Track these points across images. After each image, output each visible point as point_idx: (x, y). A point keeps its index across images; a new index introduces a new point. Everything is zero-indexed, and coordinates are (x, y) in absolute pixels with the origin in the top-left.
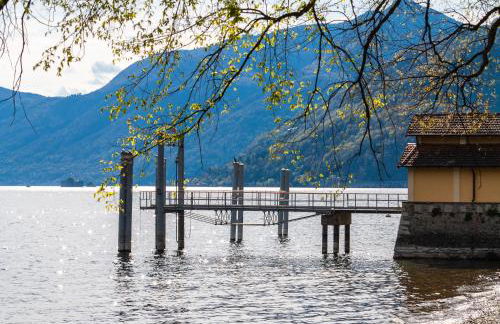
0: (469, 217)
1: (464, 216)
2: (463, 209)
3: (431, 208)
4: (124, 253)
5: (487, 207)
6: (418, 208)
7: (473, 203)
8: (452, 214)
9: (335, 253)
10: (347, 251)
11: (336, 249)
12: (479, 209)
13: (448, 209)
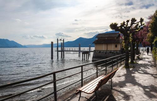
0: (106, 53)
1: (105, 53)
2: (105, 51)
3: (99, 51)
4: (52, 58)
5: (110, 51)
6: (96, 51)
7: (107, 50)
8: (103, 52)
9: (84, 59)
10: (88, 59)
11: (85, 58)
12: (108, 52)
13: (102, 51)
